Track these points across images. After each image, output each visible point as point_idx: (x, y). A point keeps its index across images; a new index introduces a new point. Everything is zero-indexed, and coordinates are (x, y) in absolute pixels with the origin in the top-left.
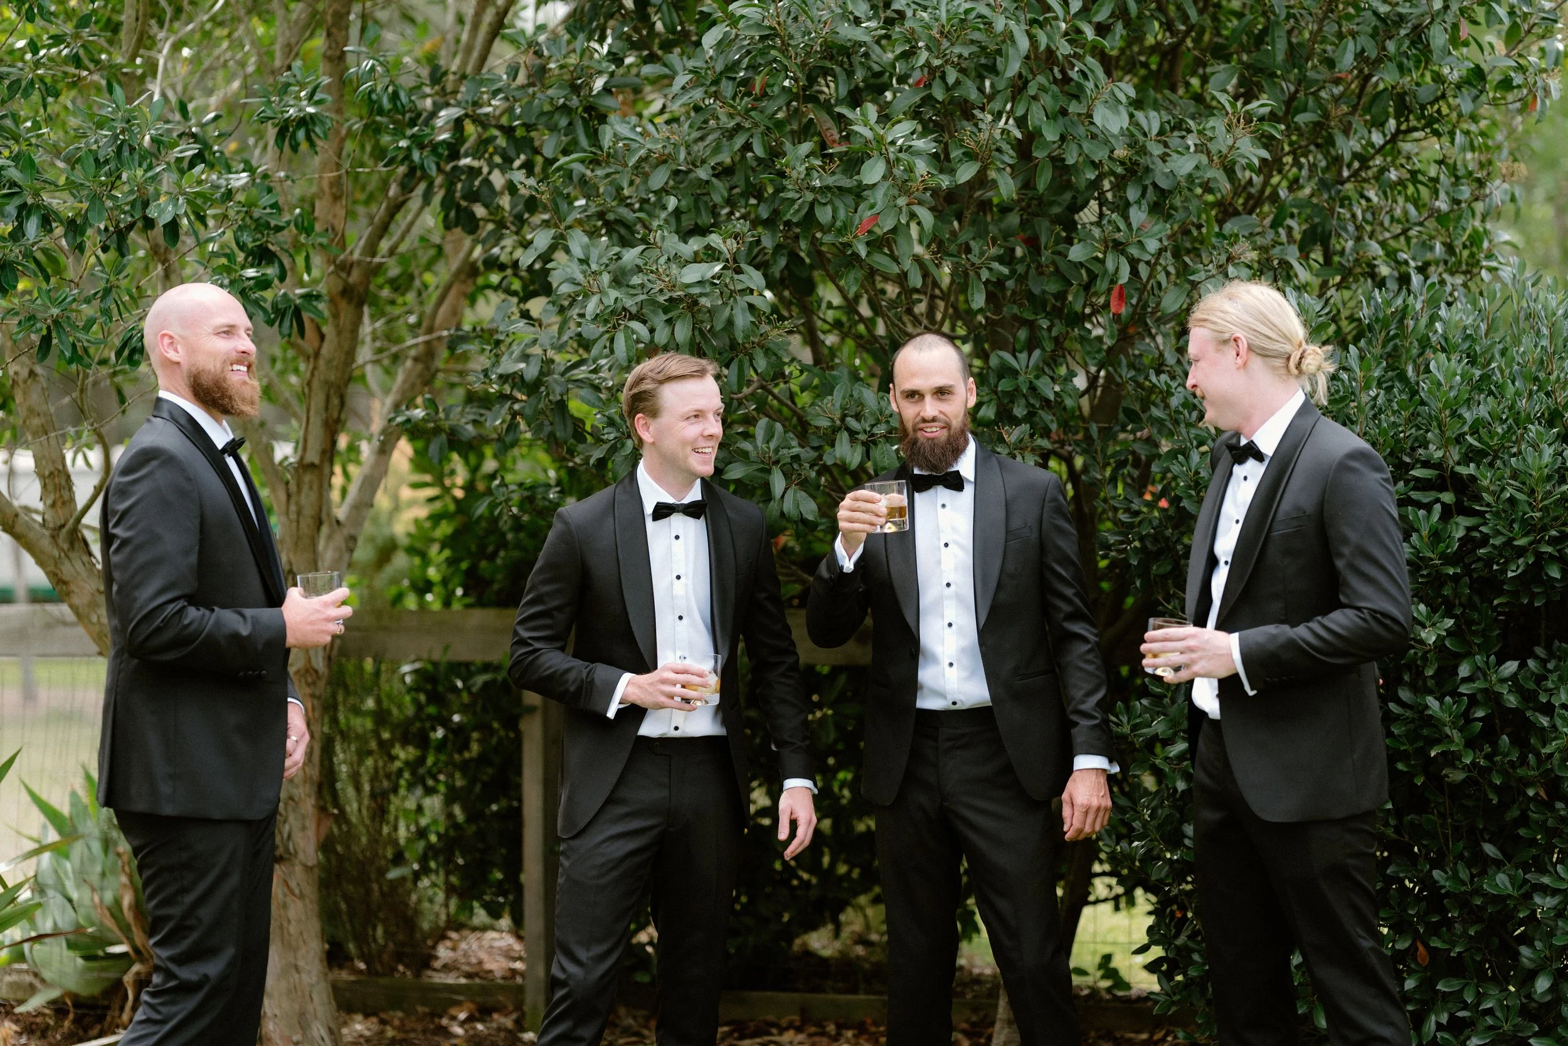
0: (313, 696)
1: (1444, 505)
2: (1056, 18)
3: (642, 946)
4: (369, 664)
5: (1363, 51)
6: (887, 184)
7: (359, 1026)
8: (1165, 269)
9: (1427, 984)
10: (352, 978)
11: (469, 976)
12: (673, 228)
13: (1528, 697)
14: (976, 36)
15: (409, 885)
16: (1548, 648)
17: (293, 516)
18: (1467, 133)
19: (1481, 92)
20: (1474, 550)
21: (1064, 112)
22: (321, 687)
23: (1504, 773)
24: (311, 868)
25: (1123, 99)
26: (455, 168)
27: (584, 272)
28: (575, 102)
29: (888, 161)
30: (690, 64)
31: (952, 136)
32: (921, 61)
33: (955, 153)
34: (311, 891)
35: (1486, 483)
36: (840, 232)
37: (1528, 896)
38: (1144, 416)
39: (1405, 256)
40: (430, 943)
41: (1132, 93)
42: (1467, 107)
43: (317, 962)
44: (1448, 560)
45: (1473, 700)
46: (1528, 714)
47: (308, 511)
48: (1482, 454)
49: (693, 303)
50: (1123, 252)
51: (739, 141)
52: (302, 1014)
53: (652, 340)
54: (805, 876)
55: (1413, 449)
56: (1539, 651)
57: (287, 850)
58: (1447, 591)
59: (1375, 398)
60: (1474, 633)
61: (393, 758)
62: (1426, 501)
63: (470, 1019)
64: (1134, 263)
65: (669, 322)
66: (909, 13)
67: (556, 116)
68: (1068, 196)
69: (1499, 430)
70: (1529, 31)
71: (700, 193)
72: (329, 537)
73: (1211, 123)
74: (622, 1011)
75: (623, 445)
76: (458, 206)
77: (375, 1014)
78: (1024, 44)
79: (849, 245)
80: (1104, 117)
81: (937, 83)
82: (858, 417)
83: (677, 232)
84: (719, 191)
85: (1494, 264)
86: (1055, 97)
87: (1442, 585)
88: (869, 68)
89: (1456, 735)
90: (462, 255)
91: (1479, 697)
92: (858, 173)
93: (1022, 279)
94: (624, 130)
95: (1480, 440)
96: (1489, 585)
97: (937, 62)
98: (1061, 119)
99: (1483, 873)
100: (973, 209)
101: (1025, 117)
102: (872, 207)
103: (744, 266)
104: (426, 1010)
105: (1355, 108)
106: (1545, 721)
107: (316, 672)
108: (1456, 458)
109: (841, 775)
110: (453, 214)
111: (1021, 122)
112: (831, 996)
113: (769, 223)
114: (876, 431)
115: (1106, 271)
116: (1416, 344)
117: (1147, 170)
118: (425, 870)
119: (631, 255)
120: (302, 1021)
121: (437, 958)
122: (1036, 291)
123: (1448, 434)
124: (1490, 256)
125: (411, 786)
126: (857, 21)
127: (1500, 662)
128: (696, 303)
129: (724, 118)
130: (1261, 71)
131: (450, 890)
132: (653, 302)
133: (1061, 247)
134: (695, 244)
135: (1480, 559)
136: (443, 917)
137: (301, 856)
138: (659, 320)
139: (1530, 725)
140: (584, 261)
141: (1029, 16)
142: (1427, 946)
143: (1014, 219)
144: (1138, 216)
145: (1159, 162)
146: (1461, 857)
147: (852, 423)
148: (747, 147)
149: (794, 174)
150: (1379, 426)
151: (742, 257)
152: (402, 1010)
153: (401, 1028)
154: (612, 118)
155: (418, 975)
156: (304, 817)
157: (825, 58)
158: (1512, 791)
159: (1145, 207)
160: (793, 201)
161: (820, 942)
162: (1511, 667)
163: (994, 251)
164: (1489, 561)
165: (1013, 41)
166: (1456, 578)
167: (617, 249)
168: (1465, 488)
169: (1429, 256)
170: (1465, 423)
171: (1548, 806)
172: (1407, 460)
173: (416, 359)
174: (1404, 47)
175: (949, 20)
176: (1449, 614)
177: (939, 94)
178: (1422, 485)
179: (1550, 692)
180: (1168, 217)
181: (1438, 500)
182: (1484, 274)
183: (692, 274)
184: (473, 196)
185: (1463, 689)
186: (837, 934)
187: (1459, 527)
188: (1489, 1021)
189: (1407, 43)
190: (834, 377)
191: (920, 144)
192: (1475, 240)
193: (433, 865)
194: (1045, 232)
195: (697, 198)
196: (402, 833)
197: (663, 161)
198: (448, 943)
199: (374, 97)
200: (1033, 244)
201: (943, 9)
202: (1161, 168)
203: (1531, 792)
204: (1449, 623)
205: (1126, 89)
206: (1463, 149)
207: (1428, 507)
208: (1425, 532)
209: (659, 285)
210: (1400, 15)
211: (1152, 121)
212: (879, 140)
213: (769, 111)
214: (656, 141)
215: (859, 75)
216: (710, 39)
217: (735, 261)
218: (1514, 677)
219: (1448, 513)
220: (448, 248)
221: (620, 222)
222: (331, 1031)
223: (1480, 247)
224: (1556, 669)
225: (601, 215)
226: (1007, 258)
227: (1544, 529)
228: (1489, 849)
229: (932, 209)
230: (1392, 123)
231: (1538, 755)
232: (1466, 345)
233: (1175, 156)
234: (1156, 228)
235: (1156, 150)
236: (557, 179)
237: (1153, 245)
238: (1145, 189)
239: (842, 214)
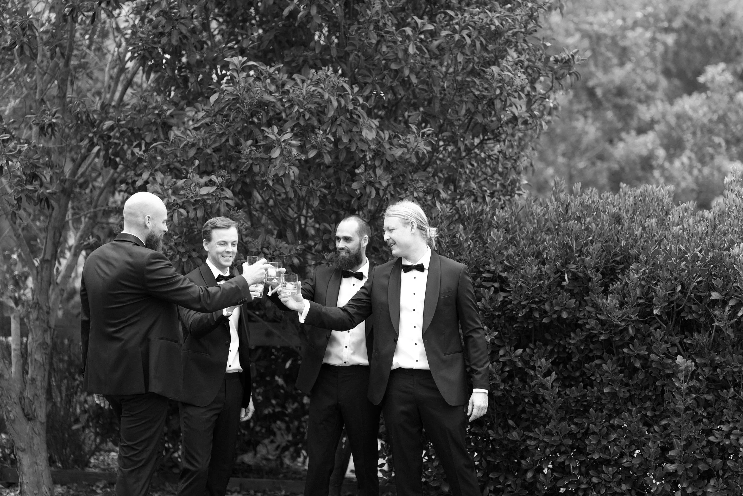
0: (45, 354)
1: (495, 288)
2: (348, 94)
3: (177, 458)
4: (66, 342)
5: (469, 109)
6: (281, 158)
7: (59, 489)
8: (390, 192)
9: (485, 475)
10: (56, 470)
11: (104, 470)
12: (197, 172)
13: (526, 363)
14: (317, 100)
15: (80, 433)
16: (535, 345)
17: (39, 281)
18: (510, 141)
19: (516, 125)
20: (506, 306)
21: (351, 131)
22: (49, 351)
23: (517, 393)
24: (43, 423)
25: (374, 126)
26: (109, 143)
27: (161, 189)
28: (159, 121)
29: (281, 148)
30: (205, 108)
31: (307, 139)
32: (296, 109)
33: (308, 146)
34: (43, 433)
35: (511, 279)
36: (263, 176)
37: (525, 441)
38: (380, 250)
39: (485, 188)
40: (88, 457)
41: (378, 124)
42: (510, 131)
43: (45, 461)
44: (495, 309)
45: (505, 364)
46: (526, 370)
47: (45, 279)
48: (510, 268)
49: (204, 201)
50: (373, 186)
51: (224, 139)
52: (38, 482)
53: (188, 216)
54: (243, 431)
55: (484, 266)
56: (531, 345)
57: (34, 416)
58: (495, 321)
59: (469, 245)
60: (506, 338)
61: (75, 380)
62: (488, 286)
63: (105, 487)
64: (377, 190)
65: (195, 209)
66: (291, 91)
67: (151, 126)
68: (352, 163)
69: (517, 259)
70: (535, 102)
71: (207, 159)
72: (53, 290)
73: (409, 137)
74: (167, 484)
75: (176, 257)
76: (110, 159)
77: (65, 485)
78: (335, 104)
79: (266, 181)
80: (366, 134)
81: (301, 118)
82: (268, 248)
83: (198, 174)
84: (216, 157)
85: (521, 192)
86: (347, 125)
87: (494, 319)
88: (275, 111)
89: (498, 377)
90: (109, 176)
91: (507, 363)
92: (270, 152)
93: (333, 195)
94: (178, 133)
95: (510, 263)
96: (513, 319)
97: (301, 110)
98: (350, 134)
99: (508, 431)
100: (315, 166)
101: (335, 132)
102: (275, 166)
103: (224, 188)
104: (87, 483)
105: (467, 130)
106: (532, 373)
107: (47, 344)
108: (500, 269)
109: (258, 391)
110: (108, 161)
111: (334, 135)
112: (252, 479)
113: (235, 171)
114: (274, 253)
115: (366, 193)
116: (487, 224)
117: (383, 154)
118: (87, 426)
119: (180, 183)
120: (38, 485)
121: (91, 463)
122: (339, 200)
123: (497, 260)
124: (519, 189)
125: (82, 392)
126: (271, 93)
127: (516, 349)
128: (205, 202)
129: (217, 130)
130: (430, 115)
131: (97, 434)
132: (188, 201)
133: (349, 183)
134: (205, 179)
135: (509, 309)
136: (94, 446)
137: (39, 418)
138: (191, 208)
139: (526, 374)
140: (162, 185)
141: (338, 93)
142: (486, 460)
143: (331, 171)
144: (379, 172)
145: (389, 150)
146: (500, 425)
147: (265, 250)
148: (227, 140)
149: (245, 153)
150: (471, 256)
151: (224, 185)
152: (77, 483)
153: (76, 490)
154: (174, 128)
155: (83, 469)
156: (41, 403)
157: (257, 107)
158: (519, 400)
159: (382, 168)
160: (244, 163)
161: (248, 458)
162: (520, 351)
163: (322, 184)
164: (512, 310)
165: (331, 102)
166: (499, 316)
167: (174, 180)
168: (504, 281)
169: (495, 188)
170: (504, 256)
171: (534, 406)
172: (482, 270)
173: (90, 218)
174: (485, 108)
175: (307, 94)
176: (496, 330)
177: (302, 123)
178: (486, 280)
179: (535, 361)
180: (391, 172)
181: (493, 286)
182: (516, 196)
183: (204, 191)
184: (116, 154)
185: (501, 360)
186: (255, 455)
187: (501, 296)
188: (509, 489)
189: (486, 106)
190: (259, 232)
191: (294, 142)
192: (513, 182)
193: (91, 424)
194: (343, 176)
195: (207, 160)
196: (78, 410)
197: (193, 145)
198: (95, 457)
199: (79, 116)
200: (339, 182)
201: (304, 89)
202: (389, 152)
203: (526, 400)
204: (496, 333)
205: (376, 122)
206: (508, 147)
207: (489, 288)
208: (487, 298)
209: (190, 196)
210: (484, 95)
211: (386, 135)
212: (278, 140)
213: (236, 127)
214: (191, 138)
215: (271, 114)
216: (213, 98)
217: (221, 186)
218: (521, 355)
219: (496, 291)
220: (103, 173)
221: (175, 168)
222: (50, 489)
223: (515, 186)
224: (537, 352)
225: (168, 165)
226: (328, 187)
227: (533, 298)
228: (511, 422)
229: (298, 167)
230: (481, 136)
231: (530, 386)
232: (505, 226)
233: (394, 149)
234: (386, 177)
235: (387, 146)
236: (152, 152)
237: (384, 183)
238: (382, 161)
239: (263, 169)
